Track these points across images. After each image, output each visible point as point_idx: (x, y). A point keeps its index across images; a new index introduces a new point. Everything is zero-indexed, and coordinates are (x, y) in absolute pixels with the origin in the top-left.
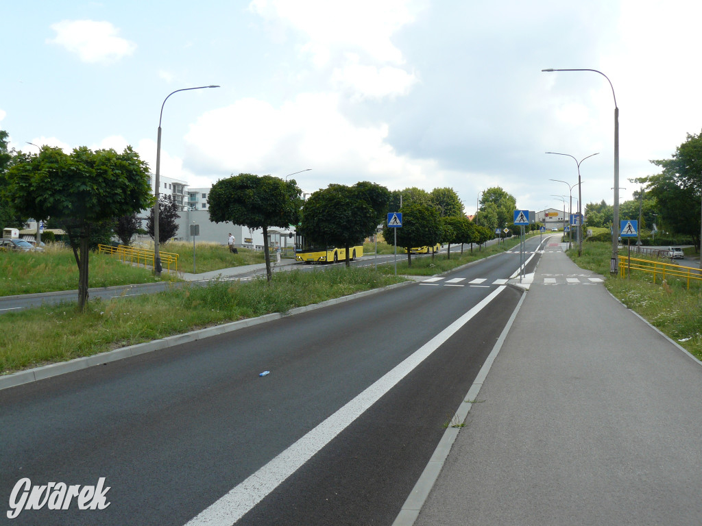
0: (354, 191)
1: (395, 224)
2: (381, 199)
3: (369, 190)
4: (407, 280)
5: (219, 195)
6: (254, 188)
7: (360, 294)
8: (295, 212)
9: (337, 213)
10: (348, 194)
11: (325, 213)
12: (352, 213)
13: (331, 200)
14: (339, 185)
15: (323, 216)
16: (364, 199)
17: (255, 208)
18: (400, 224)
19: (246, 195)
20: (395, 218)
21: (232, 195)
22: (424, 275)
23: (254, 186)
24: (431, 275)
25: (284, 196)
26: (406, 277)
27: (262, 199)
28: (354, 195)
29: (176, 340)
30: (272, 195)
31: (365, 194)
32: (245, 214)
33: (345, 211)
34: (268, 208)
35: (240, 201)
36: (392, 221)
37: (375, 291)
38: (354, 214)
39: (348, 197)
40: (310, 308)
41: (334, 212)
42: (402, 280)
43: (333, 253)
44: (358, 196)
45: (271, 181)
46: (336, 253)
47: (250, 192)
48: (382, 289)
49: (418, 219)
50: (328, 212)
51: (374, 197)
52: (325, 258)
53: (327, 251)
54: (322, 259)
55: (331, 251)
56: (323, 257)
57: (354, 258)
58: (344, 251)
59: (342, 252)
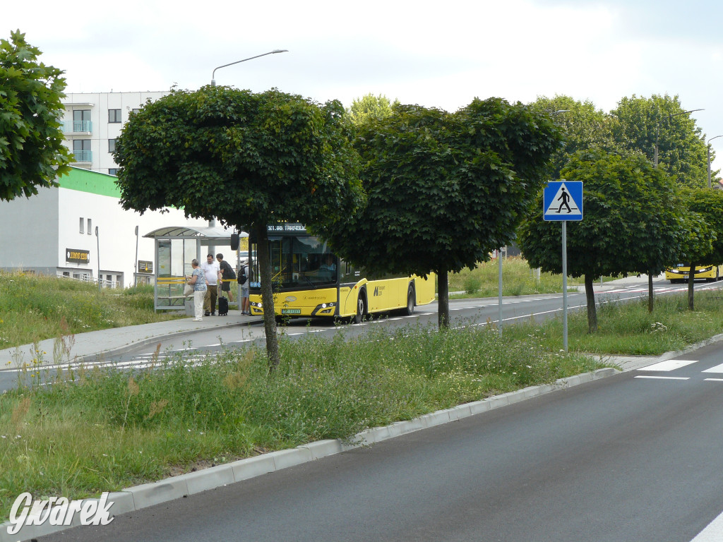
0: (466, 125)
1: (564, 212)
2: (537, 145)
3: (507, 122)
4: (601, 366)
5: (154, 140)
6: (242, 124)
7: (497, 401)
8: (346, 184)
9: (421, 183)
10: (448, 134)
11: (387, 186)
12: (461, 184)
13: (404, 148)
14: (421, 109)
15: (384, 191)
16: (494, 147)
17: (245, 175)
18: (577, 212)
19: (222, 141)
20: (564, 195)
21: (184, 140)
22: (638, 353)
23: (244, 118)
24: (656, 353)
25: (319, 144)
26: (597, 358)
27: (266, 152)
28: (466, 135)
29: (149, 494)
30: (291, 142)
31: (494, 134)
32: (218, 191)
33: (442, 178)
34: (280, 175)
35: (205, 156)
36: (556, 203)
37: (531, 391)
38: (466, 188)
39: (448, 140)
40: (396, 430)
41: (413, 183)
42: (589, 367)
43: (356, 292)
44: (475, 140)
45: (286, 107)
46: (363, 294)
47: (233, 134)
48: (547, 389)
49: (617, 197)
50: (396, 181)
51: (520, 141)
52: (333, 308)
53: (338, 287)
54: (326, 311)
55: (351, 286)
56: (328, 305)
57: (410, 309)
58: (383, 288)
59: (379, 291)
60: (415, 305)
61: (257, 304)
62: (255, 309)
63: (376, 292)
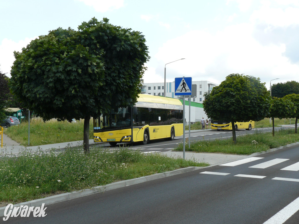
46: (147, 131)
49: (239, 90)
52: (130, 138)
53: (132, 128)
54: (127, 139)
55: (140, 128)
56: (127, 136)
57: (172, 138)
58: (158, 129)
59: (156, 130)
60: (174, 136)
61: (97, 137)
62: (96, 139)
63: (154, 131)
